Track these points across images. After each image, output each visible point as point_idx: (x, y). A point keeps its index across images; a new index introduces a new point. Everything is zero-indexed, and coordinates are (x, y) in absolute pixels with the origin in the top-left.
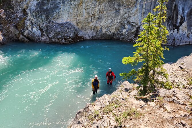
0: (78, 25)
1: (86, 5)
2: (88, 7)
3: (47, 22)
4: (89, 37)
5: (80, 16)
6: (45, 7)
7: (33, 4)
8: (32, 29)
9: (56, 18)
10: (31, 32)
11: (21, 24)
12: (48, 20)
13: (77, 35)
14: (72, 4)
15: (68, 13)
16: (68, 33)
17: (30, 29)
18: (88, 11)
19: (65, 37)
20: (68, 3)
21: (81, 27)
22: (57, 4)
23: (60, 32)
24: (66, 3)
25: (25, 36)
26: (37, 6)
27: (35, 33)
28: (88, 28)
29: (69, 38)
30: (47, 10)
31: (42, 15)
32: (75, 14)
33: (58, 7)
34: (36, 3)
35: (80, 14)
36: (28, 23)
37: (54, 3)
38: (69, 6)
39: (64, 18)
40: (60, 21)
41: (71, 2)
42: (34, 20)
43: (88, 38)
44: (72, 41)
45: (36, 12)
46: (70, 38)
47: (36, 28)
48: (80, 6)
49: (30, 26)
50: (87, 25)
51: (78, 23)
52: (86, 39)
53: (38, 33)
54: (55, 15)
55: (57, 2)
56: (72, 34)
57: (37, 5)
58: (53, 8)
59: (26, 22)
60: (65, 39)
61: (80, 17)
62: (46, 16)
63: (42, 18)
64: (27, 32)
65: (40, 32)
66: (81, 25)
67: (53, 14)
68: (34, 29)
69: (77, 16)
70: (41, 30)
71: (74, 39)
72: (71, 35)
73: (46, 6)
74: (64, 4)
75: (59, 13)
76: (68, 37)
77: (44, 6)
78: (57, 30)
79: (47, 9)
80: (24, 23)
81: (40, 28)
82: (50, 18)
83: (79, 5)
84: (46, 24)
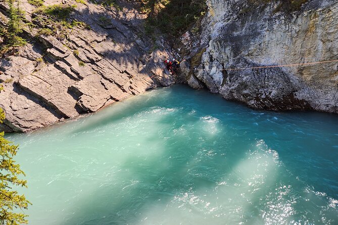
0: (302, 74)
1: (324, 32)
2: (330, 37)
3: (234, 60)
4: (327, 106)
5: (310, 54)
6: (235, 34)
7: (217, 28)
8: (211, 67)
9: (255, 53)
10: (208, 73)
11: (196, 59)
12: (238, 57)
13: (291, 95)
14: (290, 30)
15: (281, 45)
16: (267, 87)
17: (207, 68)
18: (329, 45)
19: (257, 94)
20: (279, 26)
21: (309, 78)
22: (257, 28)
23: (249, 84)
24: (275, 27)
25: (197, 79)
26: (221, 31)
27: (213, 77)
28: (330, 84)
29: (264, 99)
30: (239, 38)
31: (225, 47)
32: (299, 49)
33: (259, 34)
34: (221, 25)
35: (310, 51)
36: (205, 58)
37: (253, 25)
38: (282, 34)
39: (272, 56)
40: (263, 61)
41: (287, 26)
42: (215, 55)
43: (324, 108)
44: (272, 107)
45: (216, 42)
46: (267, 97)
47: (217, 67)
48: (309, 34)
49: (208, 64)
50: (326, 77)
51: (302, 70)
52: (317, 108)
53: (218, 76)
54: (252, 48)
55: (258, 25)
56: (274, 92)
57: (223, 28)
58: (249, 36)
59: (204, 55)
60: (257, 99)
61: (310, 56)
62: (233, 49)
63: (226, 52)
64: (201, 71)
65: (221, 76)
66: (310, 74)
67: (249, 47)
68: (214, 69)
69: (303, 55)
70: (224, 72)
71: (280, 102)
72: (272, 94)
73: (237, 30)
74: (271, 30)
75: (260, 45)
76: (263, 96)
77: (234, 31)
78: (244, 79)
79: (238, 36)
80: (201, 58)
81: (223, 68)
82: (243, 53)
83: (306, 31)
84: (232, 63)
